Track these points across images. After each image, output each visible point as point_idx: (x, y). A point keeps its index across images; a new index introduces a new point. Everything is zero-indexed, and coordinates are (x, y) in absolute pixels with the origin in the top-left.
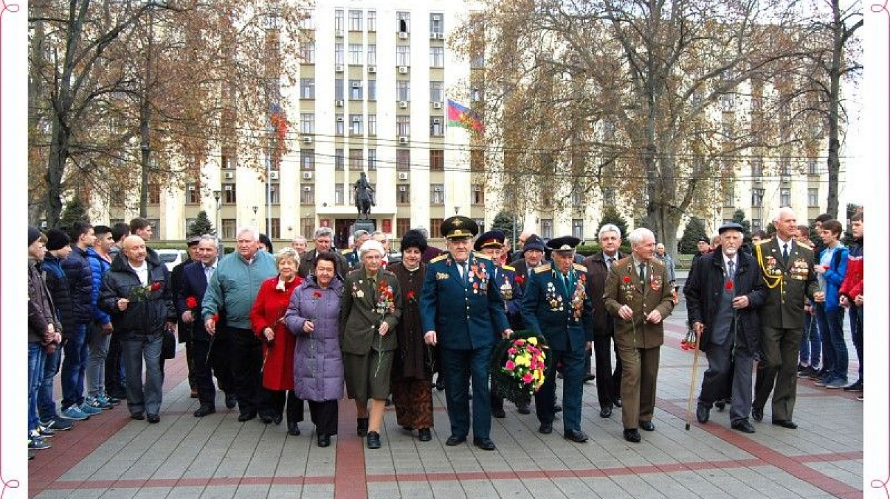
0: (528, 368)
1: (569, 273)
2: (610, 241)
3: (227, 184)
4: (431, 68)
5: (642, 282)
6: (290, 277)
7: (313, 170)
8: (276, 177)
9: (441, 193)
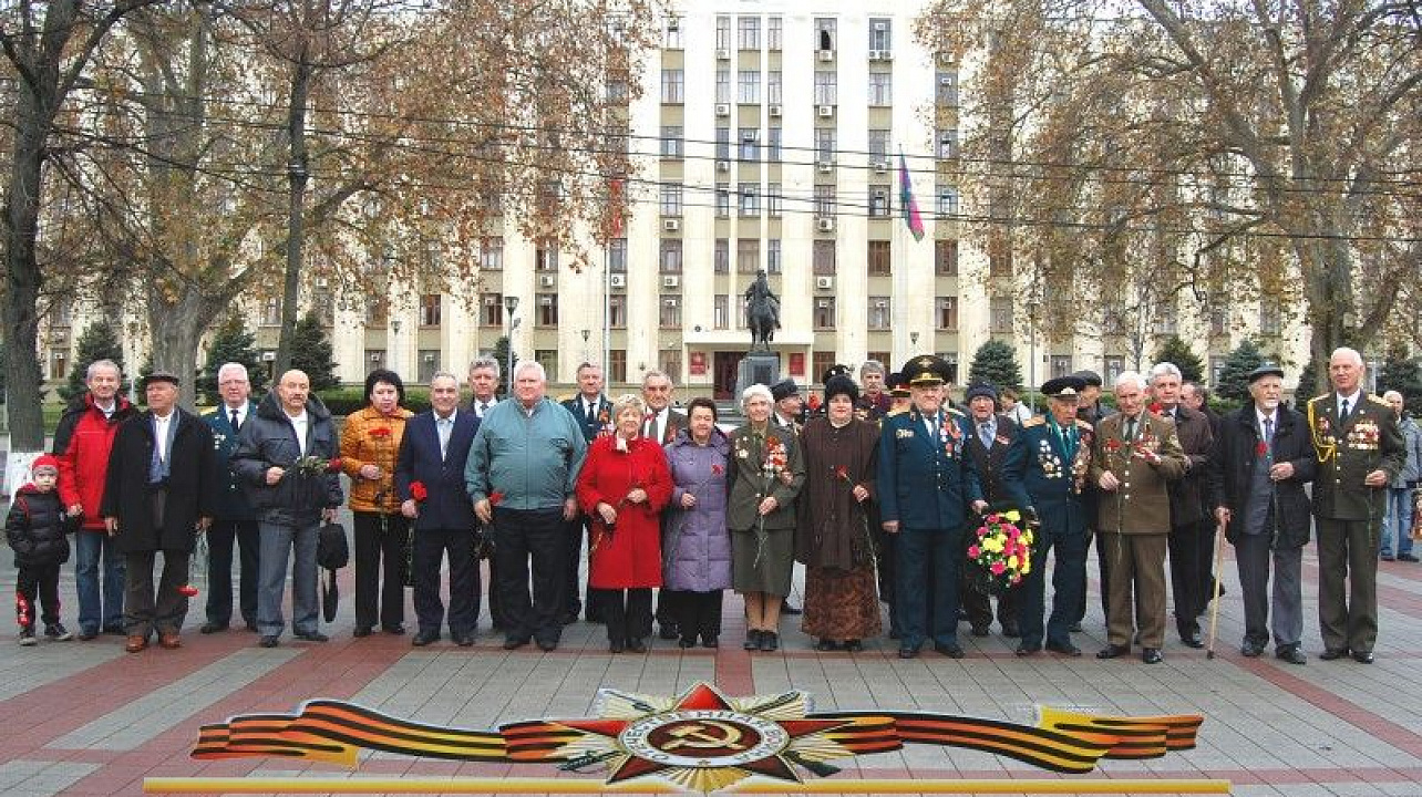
0: (1000, 554)
1: (1069, 429)
2: (1169, 389)
3: (545, 296)
4: (870, 107)
5: (1128, 443)
6: (632, 434)
7: (679, 272)
8: (621, 284)
9: (885, 311)
